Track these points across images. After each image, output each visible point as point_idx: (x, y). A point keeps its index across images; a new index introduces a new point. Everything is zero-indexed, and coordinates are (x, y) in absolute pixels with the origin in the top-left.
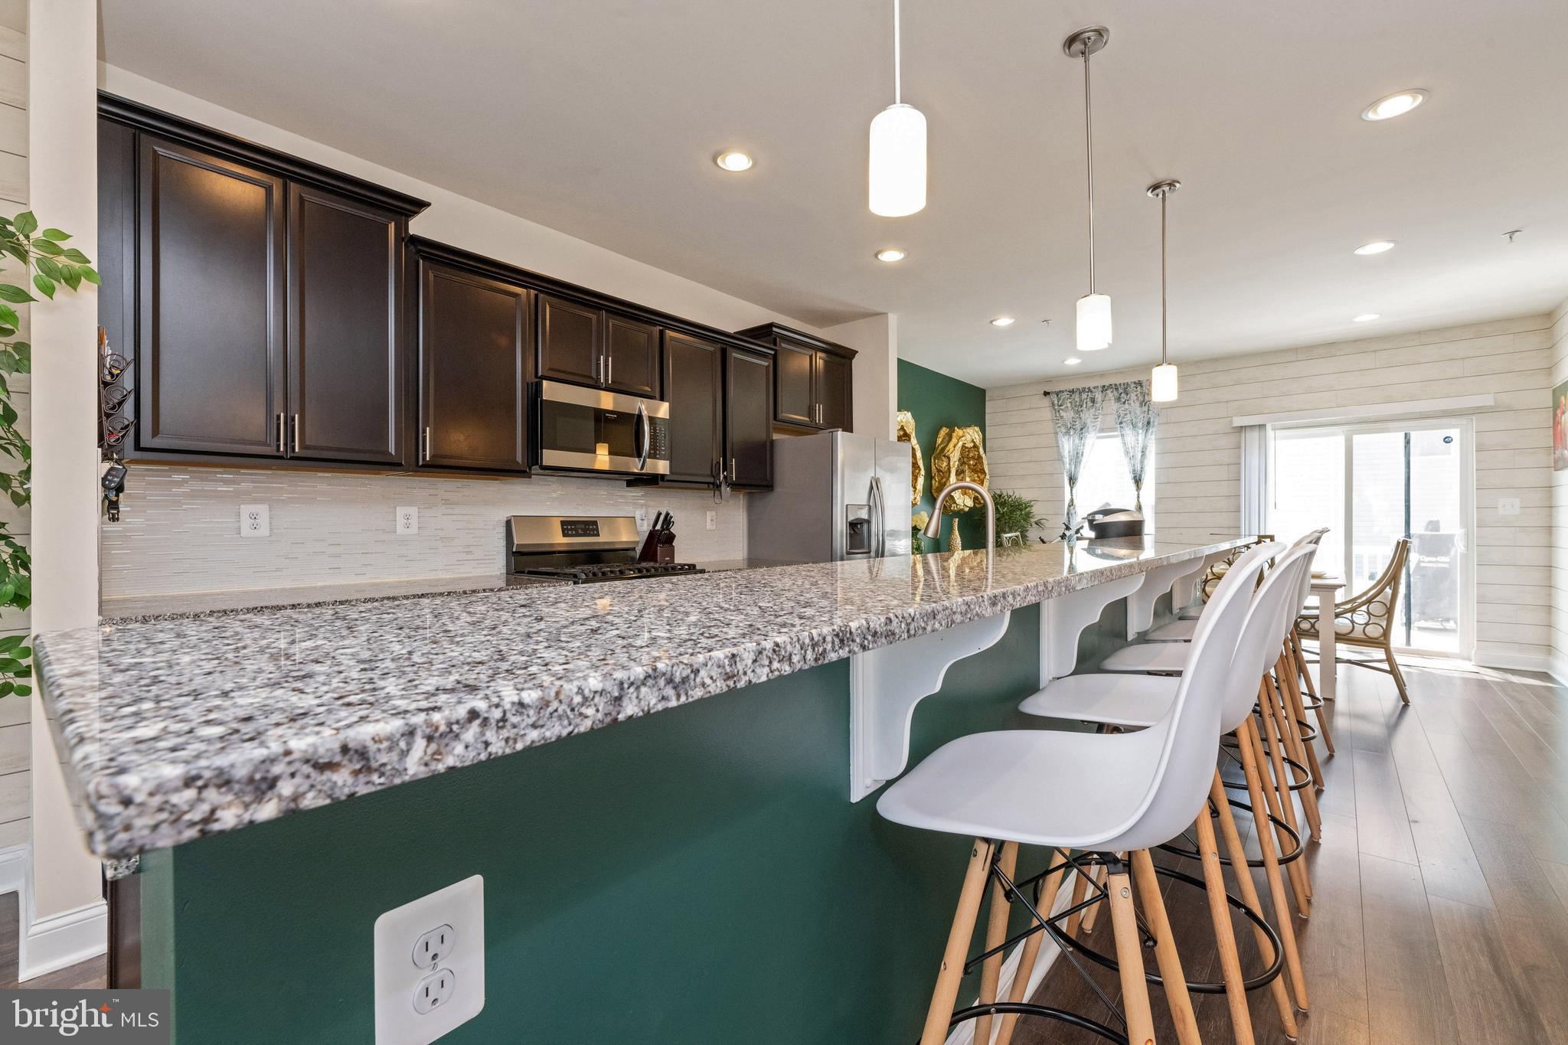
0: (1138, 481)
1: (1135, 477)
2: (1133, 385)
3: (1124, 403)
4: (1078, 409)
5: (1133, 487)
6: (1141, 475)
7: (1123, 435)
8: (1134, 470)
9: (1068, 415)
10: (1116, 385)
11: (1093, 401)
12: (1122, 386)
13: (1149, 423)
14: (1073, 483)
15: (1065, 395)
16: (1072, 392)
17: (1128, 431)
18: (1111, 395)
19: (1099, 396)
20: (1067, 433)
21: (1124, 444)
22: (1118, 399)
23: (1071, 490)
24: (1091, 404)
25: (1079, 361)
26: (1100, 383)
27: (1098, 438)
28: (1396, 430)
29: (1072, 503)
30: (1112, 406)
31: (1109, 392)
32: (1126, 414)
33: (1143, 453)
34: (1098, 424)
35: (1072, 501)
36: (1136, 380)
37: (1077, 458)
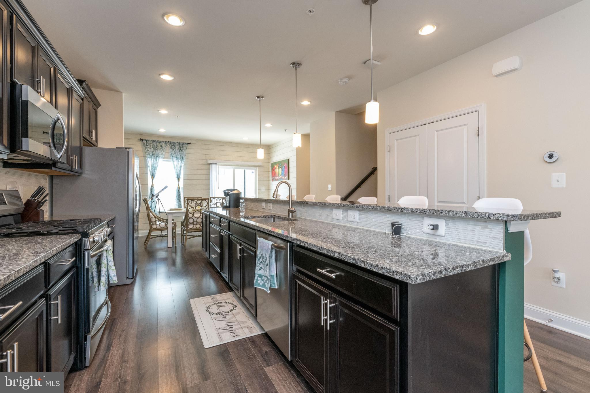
0: (178, 178)
1: (178, 177)
2: (177, 143)
3: (174, 149)
4: (155, 148)
5: (177, 180)
6: (180, 176)
7: (173, 161)
8: (177, 174)
9: (151, 150)
10: (170, 142)
11: (161, 146)
12: (173, 143)
13: (182, 158)
14: (154, 178)
15: (149, 142)
16: (153, 141)
17: (175, 160)
18: (168, 145)
19: (164, 145)
20: (151, 157)
21: (174, 164)
22: (171, 148)
23: (152, 181)
24: (160, 147)
25: (165, 131)
26: (165, 140)
27: (163, 161)
28: (242, 169)
29: (152, 186)
30: (168, 149)
31: (168, 144)
32: (174, 154)
33: (180, 168)
34: (163, 155)
35: (153, 185)
36: (178, 142)
37: (154, 168)
